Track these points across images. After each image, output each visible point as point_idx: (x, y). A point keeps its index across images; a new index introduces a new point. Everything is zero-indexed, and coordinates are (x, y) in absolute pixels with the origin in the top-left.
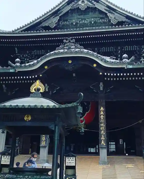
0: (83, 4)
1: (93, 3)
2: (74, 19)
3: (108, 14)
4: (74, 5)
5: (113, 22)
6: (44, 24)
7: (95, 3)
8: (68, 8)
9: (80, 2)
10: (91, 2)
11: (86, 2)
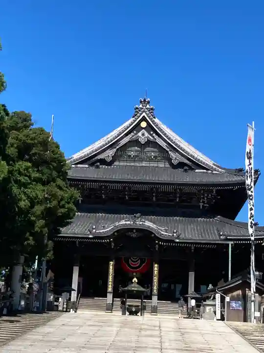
0: (143, 137)
1: (153, 137)
2: (133, 151)
3: (170, 152)
4: (133, 136)
5: (175, 162)
6: (99, 157)
7: (156, 137)
8: (126, 140)
9: (140, 134)
10: (151, 135)
11: (146, 134)
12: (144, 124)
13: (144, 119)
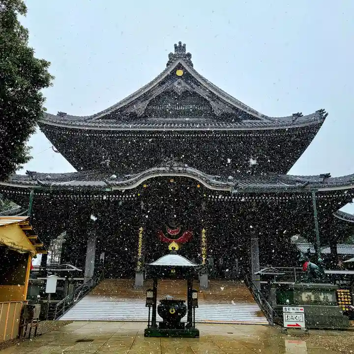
0: (179, 87)
1: (192, 86)
3: (212, 103)
5: (218, 113)
7: (195, 86)
8: (159, 91)
9: (176, 84)
10: (189, 84)
11: (183, 84)
12: (180, 73)
13: (180, 67)
